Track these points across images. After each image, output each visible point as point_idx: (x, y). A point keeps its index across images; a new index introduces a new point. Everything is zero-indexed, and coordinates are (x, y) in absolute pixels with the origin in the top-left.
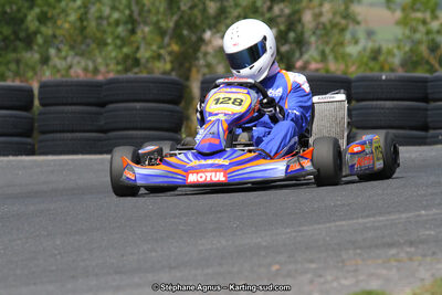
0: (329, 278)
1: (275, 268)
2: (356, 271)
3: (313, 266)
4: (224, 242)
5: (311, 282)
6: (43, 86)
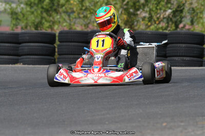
0: (190, 130)
1: (164, 124)
2: (203, 127)
3: (182, 124)
4: (141, 111)
5: (181, 132)
6: (61, 33)
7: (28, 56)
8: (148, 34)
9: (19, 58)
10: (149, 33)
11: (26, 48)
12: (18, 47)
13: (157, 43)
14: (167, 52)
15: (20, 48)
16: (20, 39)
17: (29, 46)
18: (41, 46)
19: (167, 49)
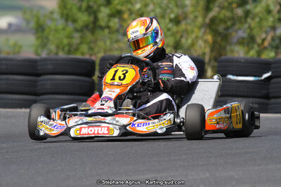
7: (51, 96)
8: (240, 62)
9: (38, 98)
10: (242, 60)
11: (49, 82)
12: (36, 82)
13: (255, 76)
14: (271, 91)
15: (39, 83)
16: (39, 68)
17: (53, 80)
18: (73, 80)
19: (270, 86)
